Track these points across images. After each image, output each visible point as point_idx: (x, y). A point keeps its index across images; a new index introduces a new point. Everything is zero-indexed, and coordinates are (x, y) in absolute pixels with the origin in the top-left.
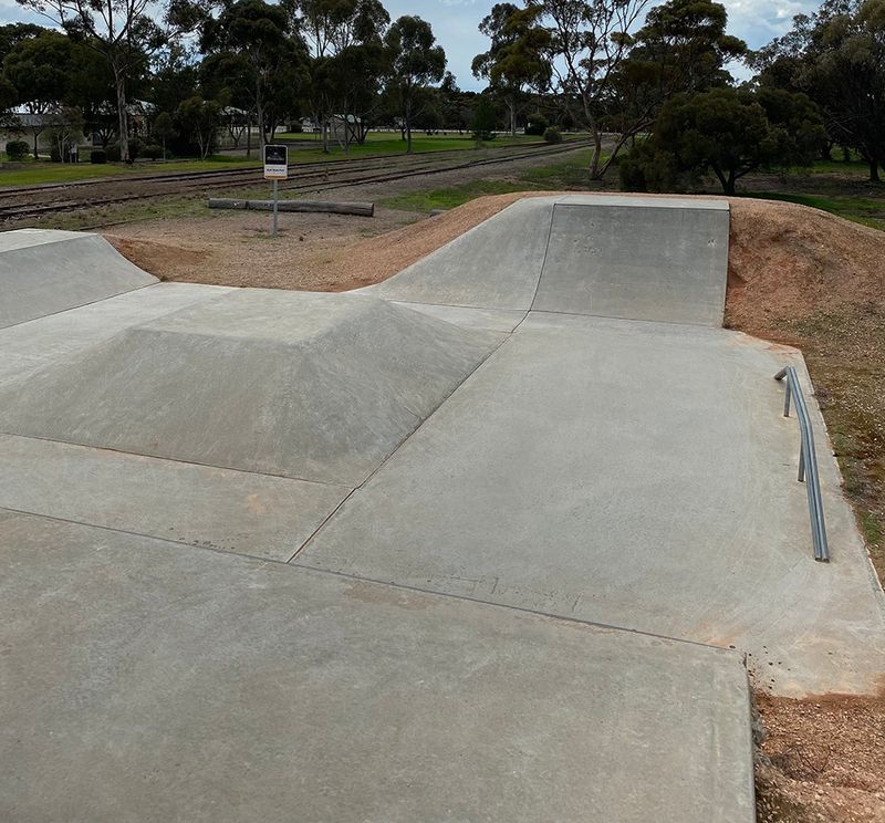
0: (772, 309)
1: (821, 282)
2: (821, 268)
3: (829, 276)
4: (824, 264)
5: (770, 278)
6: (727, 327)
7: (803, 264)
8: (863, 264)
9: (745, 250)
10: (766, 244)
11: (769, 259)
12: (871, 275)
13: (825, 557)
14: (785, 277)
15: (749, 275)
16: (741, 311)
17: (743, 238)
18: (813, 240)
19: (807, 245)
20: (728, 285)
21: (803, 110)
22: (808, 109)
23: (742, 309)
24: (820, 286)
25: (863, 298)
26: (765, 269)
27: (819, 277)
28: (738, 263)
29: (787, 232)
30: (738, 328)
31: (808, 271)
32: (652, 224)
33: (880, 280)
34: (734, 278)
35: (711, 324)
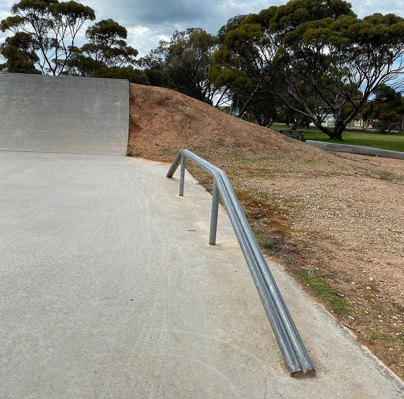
0: (160, 144)
1: (190, 128)
2: (189, 120)
3: (194, 124)
4: (191, 118)
5: (157, 126)
6: (129, 155)
7: (178, 117)
8: (213, 118)
9: (140, 108)
10: (154, 106)
11: (156, 114)
12: (219, 124)
13: (306, 366)
14: (167, 125)
15: (143, 124)
16: (139, 146)
17: (139, 100)
18: (183, 105)
19: (180, 107)
20: (130, 131)
21: (167, 81)
22: (169, 80)
23: (139, 144)
24: (189, 131)
25: (215, 137)
26: (154, 121)
27: (188, 125)
28: (136, 116)
29: (167, 99)
30: (138, 155)
31: (182, 121)
32: (74, 89)
33: (224, 127)
34: (134, 126)
35: (118, 154)
